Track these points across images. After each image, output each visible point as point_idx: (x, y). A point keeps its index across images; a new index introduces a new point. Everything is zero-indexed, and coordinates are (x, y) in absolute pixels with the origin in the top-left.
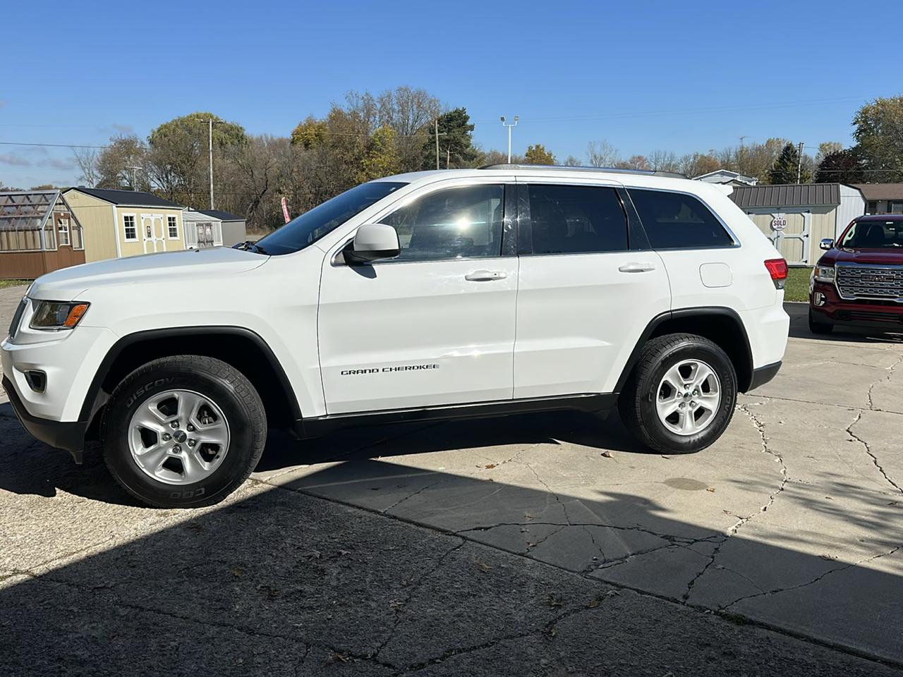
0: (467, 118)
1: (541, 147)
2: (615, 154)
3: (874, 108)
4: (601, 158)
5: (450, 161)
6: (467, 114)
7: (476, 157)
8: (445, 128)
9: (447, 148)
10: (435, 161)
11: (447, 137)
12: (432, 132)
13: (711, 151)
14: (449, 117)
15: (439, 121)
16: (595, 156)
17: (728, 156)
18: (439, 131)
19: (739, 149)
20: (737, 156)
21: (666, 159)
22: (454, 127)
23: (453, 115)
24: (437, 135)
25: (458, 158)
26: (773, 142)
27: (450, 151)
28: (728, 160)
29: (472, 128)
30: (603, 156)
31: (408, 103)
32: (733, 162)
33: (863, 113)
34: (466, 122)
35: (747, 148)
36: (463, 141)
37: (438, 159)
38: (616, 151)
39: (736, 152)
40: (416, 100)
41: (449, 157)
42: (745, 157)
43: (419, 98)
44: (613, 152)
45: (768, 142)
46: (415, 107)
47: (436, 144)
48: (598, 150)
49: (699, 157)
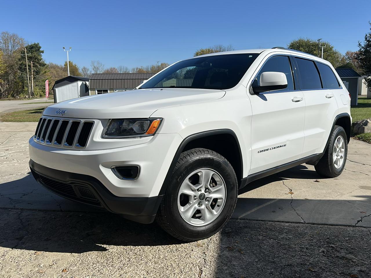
0: (40, 47)
1: (71, 62)
2: (103, 66)
3: (200, 52)
4: (98, 68)
5: (33, 67)
6: (40, 46)
7: (46, 65)
8: (30, 51)
9: (31, 60)
10: (26, 66)
11: (31, 56)
12: (24, 53)
13: (142, 67)
14: (31, 46)
15: (26, 48)
16: (95, 67)
17: (148, 69)
18: (27, 53)
19: (152, 67)
20: (151, 69)
21: (124, 69)
22: (34, 51)
23: (33, 46)
24: (26, 54)
25: (37, 65)
26: (163, 64)
27: (33, 62)
28: (148, 71)
29: (43, 52)
30: (98, 67)
31: (8, 39)
32: (150, 71)
33: (196, 54)
34: (39, 49)
35: (155, 66)
36: (39, 57)
37: (27, 65)
38: (103, 65)
39: (151, 68)
40: (12, 38)
41: (32, 65)
42: (154, 70)
43: (14, 37)
44: (102, 66)
45: (161, 64)
46: (12, 41)
47: (26, 59)
48: (96, 65)
49: (138, 69)
